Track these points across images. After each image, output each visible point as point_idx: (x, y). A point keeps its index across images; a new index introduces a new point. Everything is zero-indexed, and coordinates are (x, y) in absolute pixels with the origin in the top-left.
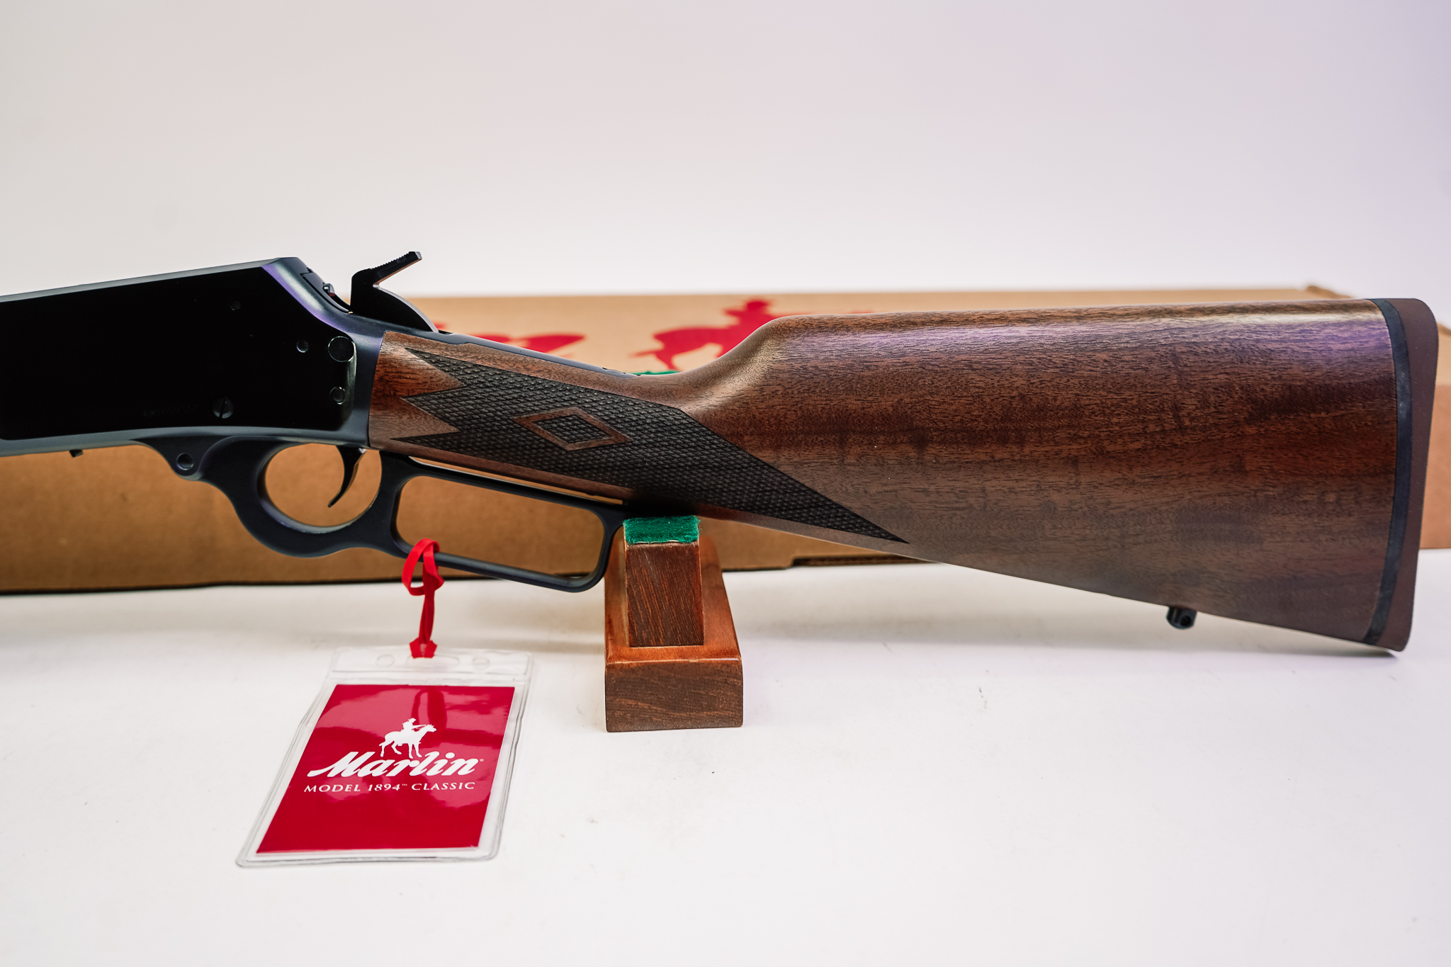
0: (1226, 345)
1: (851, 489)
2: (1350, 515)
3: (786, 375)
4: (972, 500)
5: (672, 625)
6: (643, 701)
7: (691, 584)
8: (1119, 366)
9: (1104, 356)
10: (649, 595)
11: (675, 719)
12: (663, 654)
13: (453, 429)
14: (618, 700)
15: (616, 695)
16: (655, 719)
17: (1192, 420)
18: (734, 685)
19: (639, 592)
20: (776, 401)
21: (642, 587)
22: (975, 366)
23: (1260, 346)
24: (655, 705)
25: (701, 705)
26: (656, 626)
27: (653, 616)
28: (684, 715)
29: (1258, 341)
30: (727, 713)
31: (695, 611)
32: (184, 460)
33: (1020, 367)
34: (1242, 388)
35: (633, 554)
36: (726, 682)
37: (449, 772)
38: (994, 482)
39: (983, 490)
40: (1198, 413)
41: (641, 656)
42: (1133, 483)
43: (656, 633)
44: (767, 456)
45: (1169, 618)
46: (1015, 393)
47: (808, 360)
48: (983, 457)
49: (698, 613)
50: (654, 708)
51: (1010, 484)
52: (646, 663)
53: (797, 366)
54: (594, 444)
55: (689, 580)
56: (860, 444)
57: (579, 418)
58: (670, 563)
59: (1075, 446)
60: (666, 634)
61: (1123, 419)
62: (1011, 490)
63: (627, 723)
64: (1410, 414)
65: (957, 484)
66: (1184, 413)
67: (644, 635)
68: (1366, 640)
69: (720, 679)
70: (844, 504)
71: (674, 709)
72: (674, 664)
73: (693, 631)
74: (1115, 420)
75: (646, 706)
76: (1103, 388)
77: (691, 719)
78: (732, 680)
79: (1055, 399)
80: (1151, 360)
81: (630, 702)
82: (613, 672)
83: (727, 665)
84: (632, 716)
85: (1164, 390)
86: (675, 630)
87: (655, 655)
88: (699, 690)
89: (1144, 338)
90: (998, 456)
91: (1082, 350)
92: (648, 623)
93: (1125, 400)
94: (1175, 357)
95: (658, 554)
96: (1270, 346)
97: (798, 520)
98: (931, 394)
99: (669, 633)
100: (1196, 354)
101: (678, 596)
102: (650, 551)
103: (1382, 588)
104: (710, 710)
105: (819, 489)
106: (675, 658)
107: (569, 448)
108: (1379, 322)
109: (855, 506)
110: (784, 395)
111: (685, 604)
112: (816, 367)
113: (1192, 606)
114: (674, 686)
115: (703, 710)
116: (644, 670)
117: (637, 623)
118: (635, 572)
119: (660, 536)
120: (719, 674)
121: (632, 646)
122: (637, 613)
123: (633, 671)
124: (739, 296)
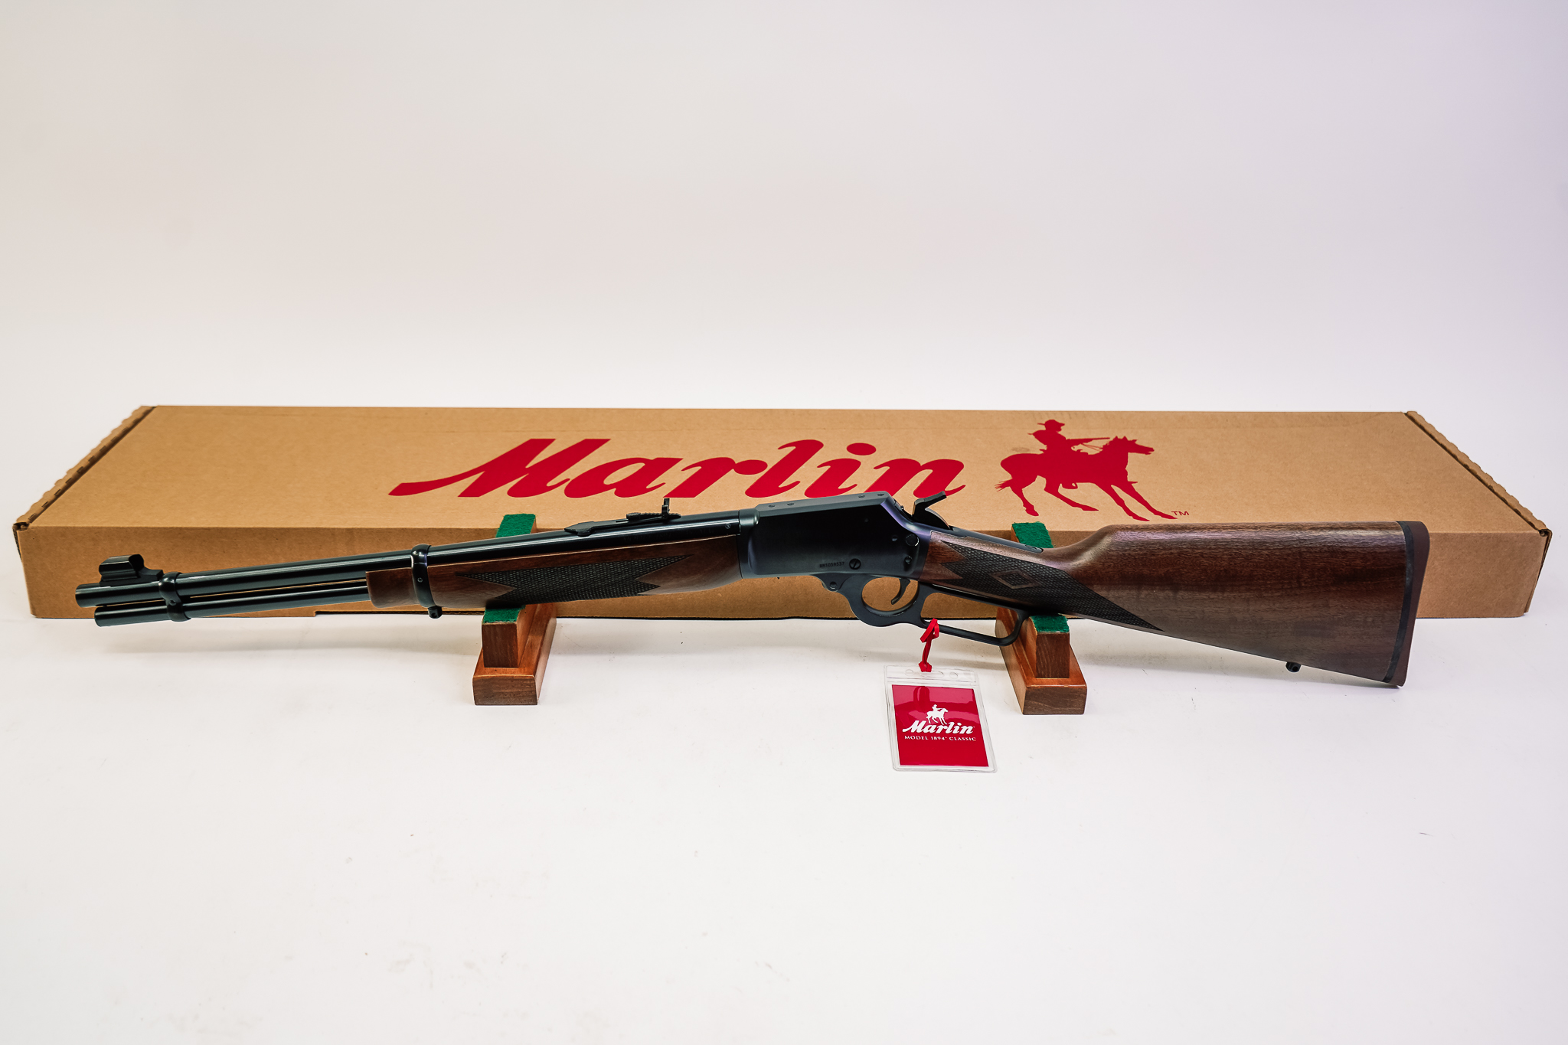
0: (1326, 548)
1: (1141, 609)
2: (1379, 627)
3: (1115, 558)
4: (1197, 615)
5: (1056, 669)
6: (1041, 702)
7: (1065, 651)
8: (1273, 557)
9: (1266, 552)
10: (1046, 655)
11: (1055, 710)
12: (1050, 683)
13: (961, 578)
14: (1030, 701)
15: (1030, 699)
16: (1046, 710)
17: (1306, 583)
18: (1081, 698)
19: (1041, 654)
20: (1110, 569)
21: (1043, 652)
22: (1205, 556)
23: (1342, 549)
24: (1046, 704)
26: (1048, 669)
27: (1047, 665)
28: (1059, 708)
29: (1341, 547)
30: (1078, 709)
31: (1066, 663)
32: (833, 583)
33: (1225, 556)
34: (1331, 569)
35: (1040, 637)
36: (1077, 697)
37: (962, 732)
38: (1208, 608)
39: (1203, 611)
40: (1309, 580)
41: (1042, 683)
42: (1275, 610)
44: (1103, 593)
45: (1287, 666)
46: (1222, 569)
47: (1126, 550)
48: (1205, 597)
49: (1069, 664)
50: (1046, 706)
51: (1216, 609)
52: (1044, 686)
53: (1121, 553)
54: (1024, 586)
55: (1064, 649)
56: (1147, 590)
57: (1019, 575)
58: (1056, 642)
59: (1248, 594)
60: (1053, 673)
61: (1273, 582)
62: (1216, 612)
63: (1033, 712)
64: (1411, 583)
65: (1191, 608)
66: (1302, 580)
67: (1043, 673)
68: (1384, 680)
69: (1076, 694)
70: (1137, 615)
71: (1054, 706)
72: (1057, 687)
73: (1065, 672)
74: (1269, 582)
75: (1042, 705)
76: (1264, 568)
77: (1063, 710)
78: (1082, 695)
79: (1241, 572)
80: (1288, 555)
81: (1036, 703)
82: (1028, 690)
83: (1077, 688)
84: (1039, 708)
85: (1294, 569)
86: (1057, 672)
87: (1046, 682)
88: (1067, 699)
89: (1287, 544)
90: (1212, 597)
91: (1256, 549)
92: (1044, 668)
93: (1274, 573)
94: (1300, 553)
95: (1052, 637)
96: (1347, 550)
97: (1114, 620)
98: (1182, 568)
99: (1055, 673)
100: (1311, 553)
101: (1059, 656)
102: (1048, 635)
103: (1392, 660)
104: (1071, 707)
105: (1126, 608)
106: (1055, 685)
107: (1013, 587)
108: (1401, 536)
109: (1142, 616)
110: (1114, 567)
111: (1062, 660)
112: (1129, 554)
113: (1300, 663)
114: (1055, 697)
115: (1068, 706)
116: (1042, 689)
117: (1040, 667)
118: (1040, 645)
119: (1052, 629)
120: (1076, 692)
121: (1036, 677)
122: (1040, 663)
123: (1039, 690)
124: (1040, 413)
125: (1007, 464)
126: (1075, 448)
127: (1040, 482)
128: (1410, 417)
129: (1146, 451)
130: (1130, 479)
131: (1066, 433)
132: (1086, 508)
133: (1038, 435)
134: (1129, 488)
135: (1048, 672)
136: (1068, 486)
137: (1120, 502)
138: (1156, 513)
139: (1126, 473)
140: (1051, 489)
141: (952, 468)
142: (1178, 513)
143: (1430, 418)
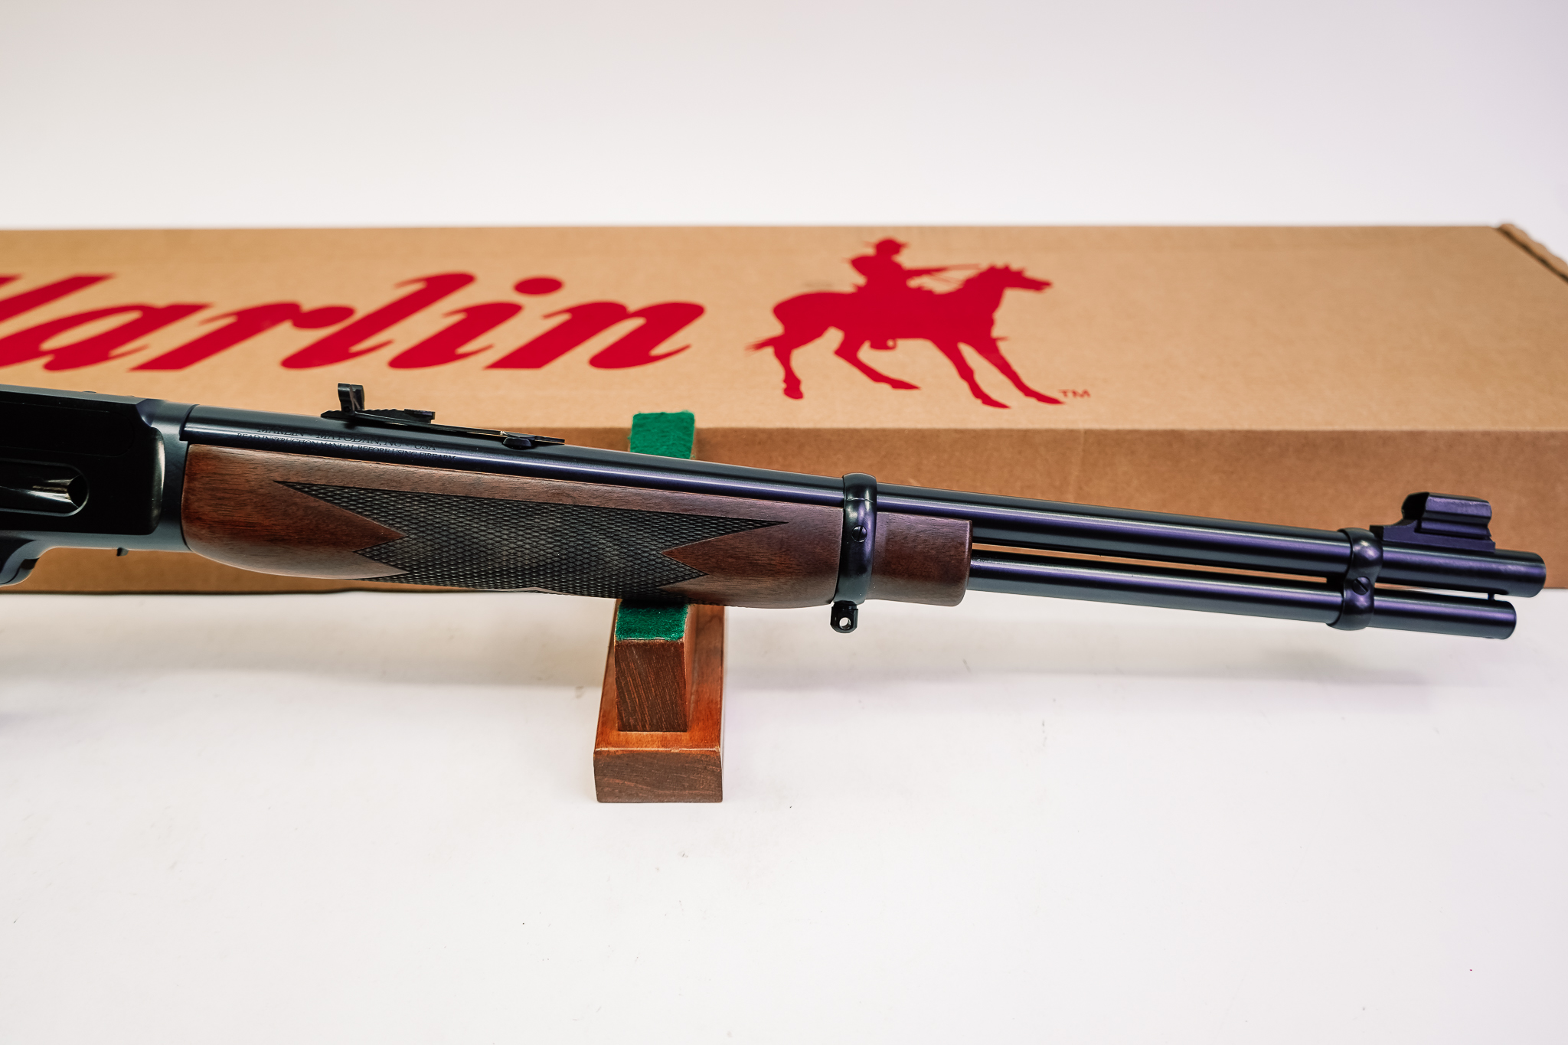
5: (657, 713)
6: (629, 781)
7: (675, 678)
10: (636, 687)
11: (659, 795)
12: (647, 742)
14: (606, 779)
15: (605, 775)
16: (641, 795)
18: (713, 771)
19: (627, 683)
21: (629, 679)
24: (640, 784)
25: (683, 786)
26: (643, 714)
27: (640, 705)
28: (667, 792)
30: (708, 792)
31: (680, 702)
35: (622, 649)
36: (705, 768)
41: (627, 744)
43: (642, 720)
49: (682, 704)
50: (640, 786)
52: (631, 751)
55: (674, 674)
58: (656, 658)
60: (652, 721)
63: (616, 797)
67: (632, 721)
69: (700, 766)
71: (658, 788)
72: (657, 752)
73: (677, 719)
75: (632, 785)
77: (674, 796)
78: (711, 767)
81: (617, 781)
82: (599, 757)
83: (706, 755)
84: (620, 792)
86: (660, 718)
87: (639, 743)
88: (681, 774)
92: (635, 710)
95: (646, 649)
99: (655, 721)
101: (663, 688)
102: (637, 646)
104: (691, 789)
106: (658, 747)
111: (670, 696)
114: (657, 770)
115: (685, 789)
116: (628, 757)
117: (625, 710)
118: (623, 665)
119: (648, 632)
120: (699, 761)
121: (619, 730)
122: (625, 701)
123: (619, 757)
124: (871, 229)
125: (782, 311)
126: (914, 283)
127: (834, 337)
128: (1506, 232)
129: (1037, 285)
130: (996, 332)
131: (906, 260)
132: (898, 384)
133: (859, 264)
134: (989, 349)
135: (643, 720)
136: (880, 345)
137: (966, 372)
138: (1028, 392)
139: (991, 323)
140: (847, 352)
141: (681, 315)
142: (1070, 395)
143: (1538, 232)
